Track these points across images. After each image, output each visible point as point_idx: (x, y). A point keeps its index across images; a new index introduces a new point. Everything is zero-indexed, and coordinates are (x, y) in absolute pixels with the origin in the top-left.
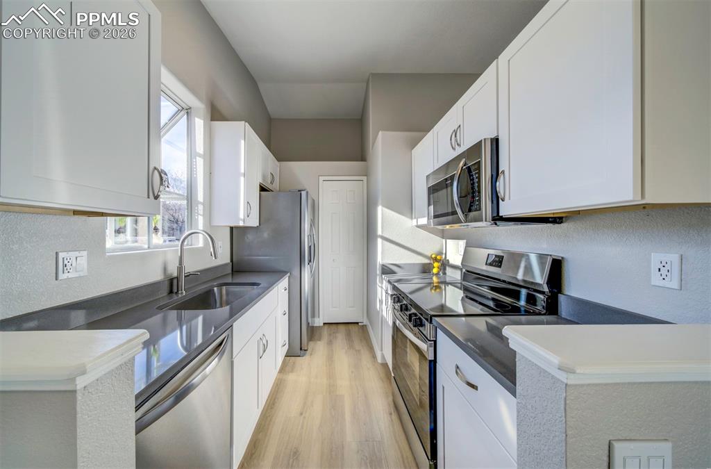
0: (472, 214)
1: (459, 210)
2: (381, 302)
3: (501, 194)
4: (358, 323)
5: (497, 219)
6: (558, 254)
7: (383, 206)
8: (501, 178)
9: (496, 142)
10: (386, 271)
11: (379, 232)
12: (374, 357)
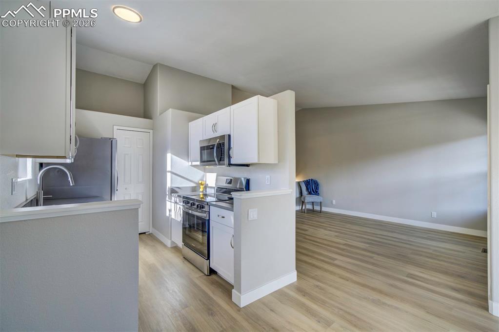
0: (221, 162)
1: (216, 159)
2: (170, 211)
3: (231, 156)
4: (145, 233)
5: (230, 165)
6: (248, 177)
7: (172, 154)
8: (231, 150)
9: (229, 136)
10: (173, 191)
11: (169, 168)
12: (165, 246)
